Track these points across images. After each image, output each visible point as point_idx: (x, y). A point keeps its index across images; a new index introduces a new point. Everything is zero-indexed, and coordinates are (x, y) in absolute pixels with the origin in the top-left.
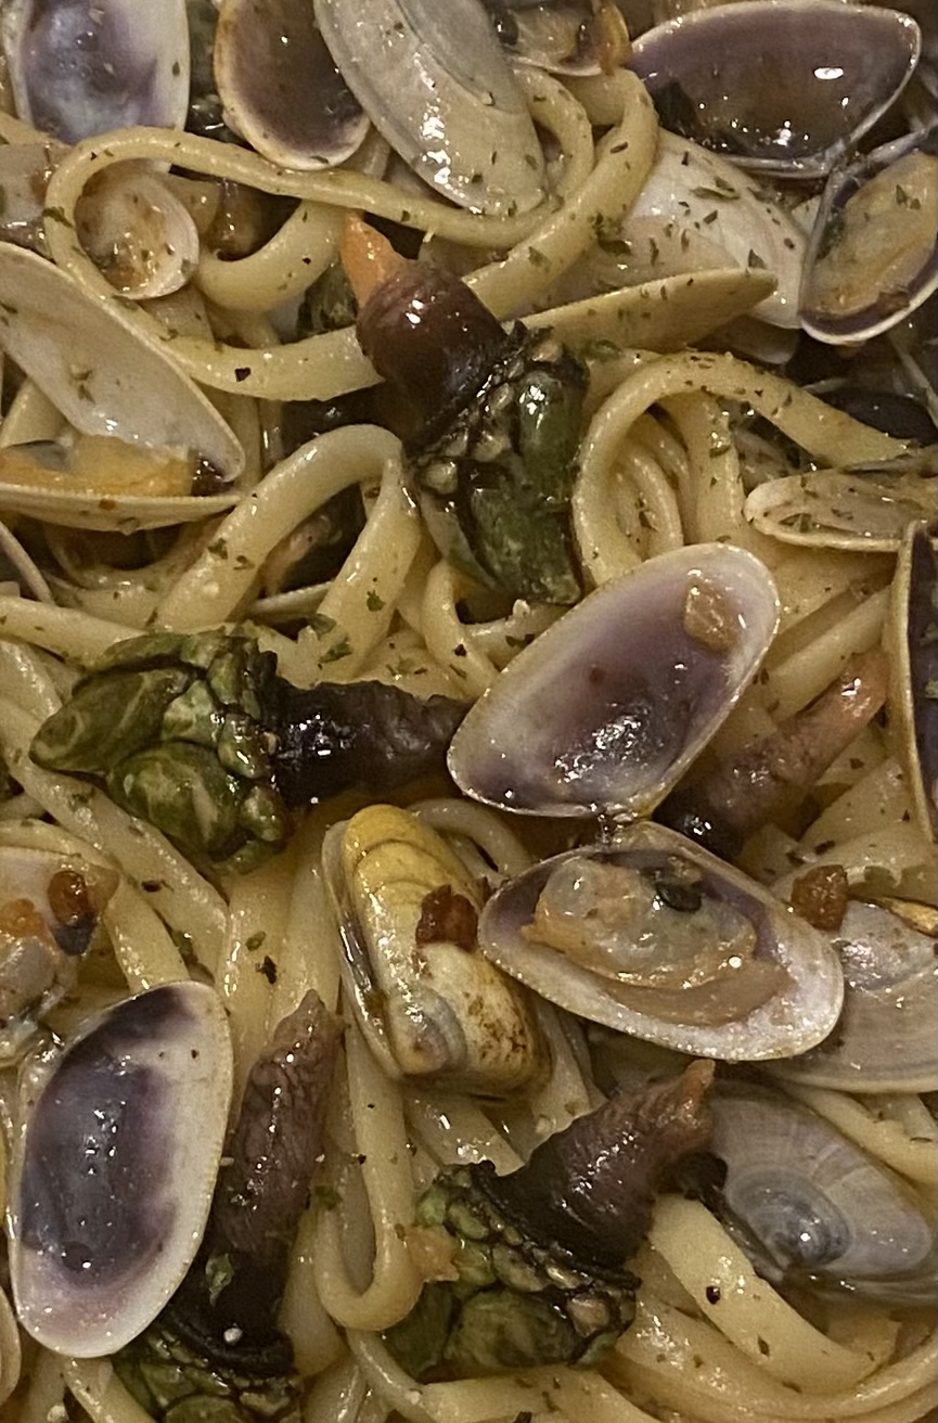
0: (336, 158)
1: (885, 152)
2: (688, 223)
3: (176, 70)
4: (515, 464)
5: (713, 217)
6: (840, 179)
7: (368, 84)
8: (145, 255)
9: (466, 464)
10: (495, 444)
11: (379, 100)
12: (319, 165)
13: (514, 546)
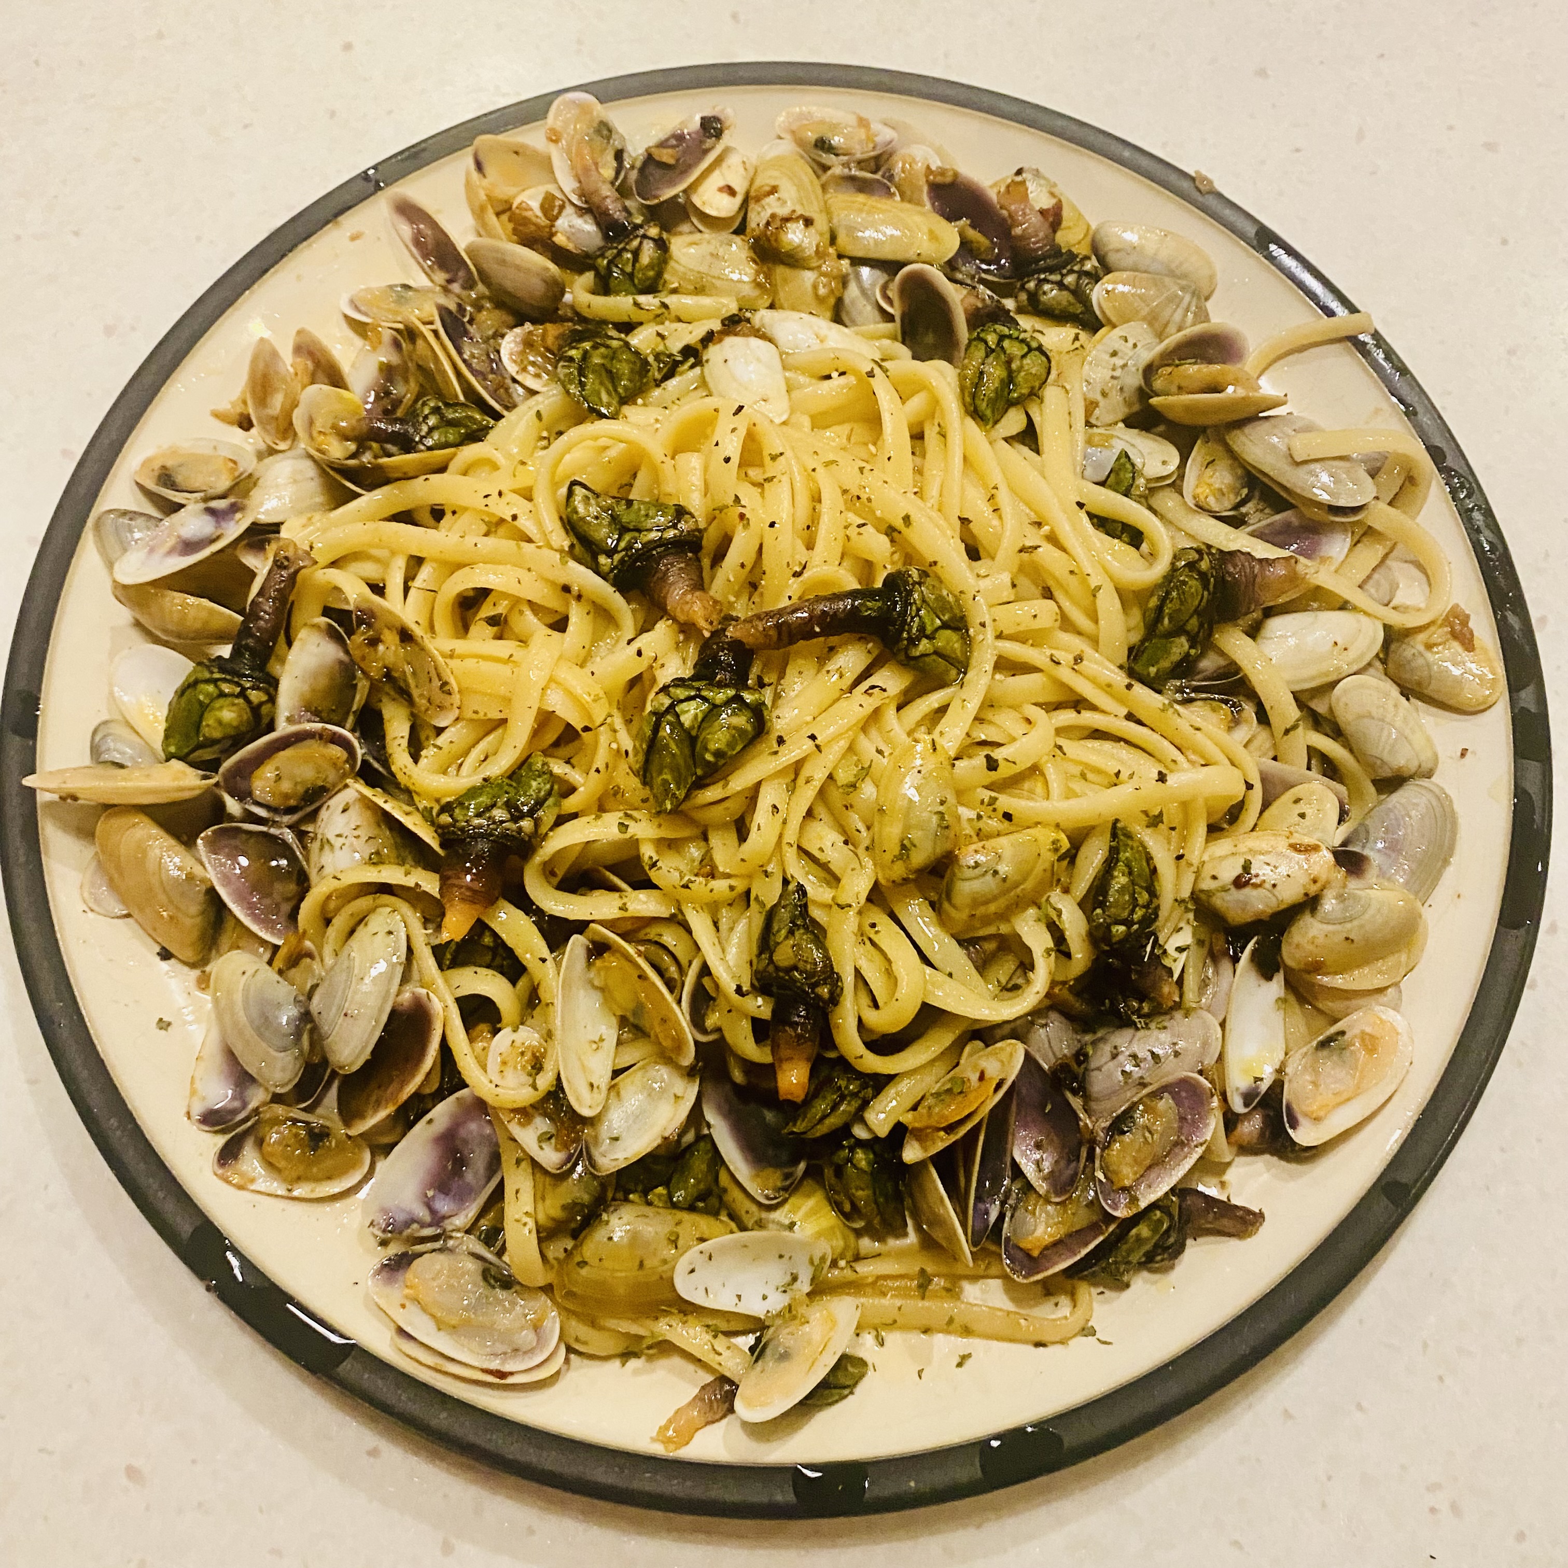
0: (423, 991)
1: (262, 812)
2: (347, 842)
3: (430, 1121)
4: (500, 802)
5: (339, 836)
6: (286, 819)
7: (381, 1010)
8: (522, 1054)
9: (515, 819)
10: (499, 814)
11: (385, 999)
12: (431, 995)
13: (534, 784)
